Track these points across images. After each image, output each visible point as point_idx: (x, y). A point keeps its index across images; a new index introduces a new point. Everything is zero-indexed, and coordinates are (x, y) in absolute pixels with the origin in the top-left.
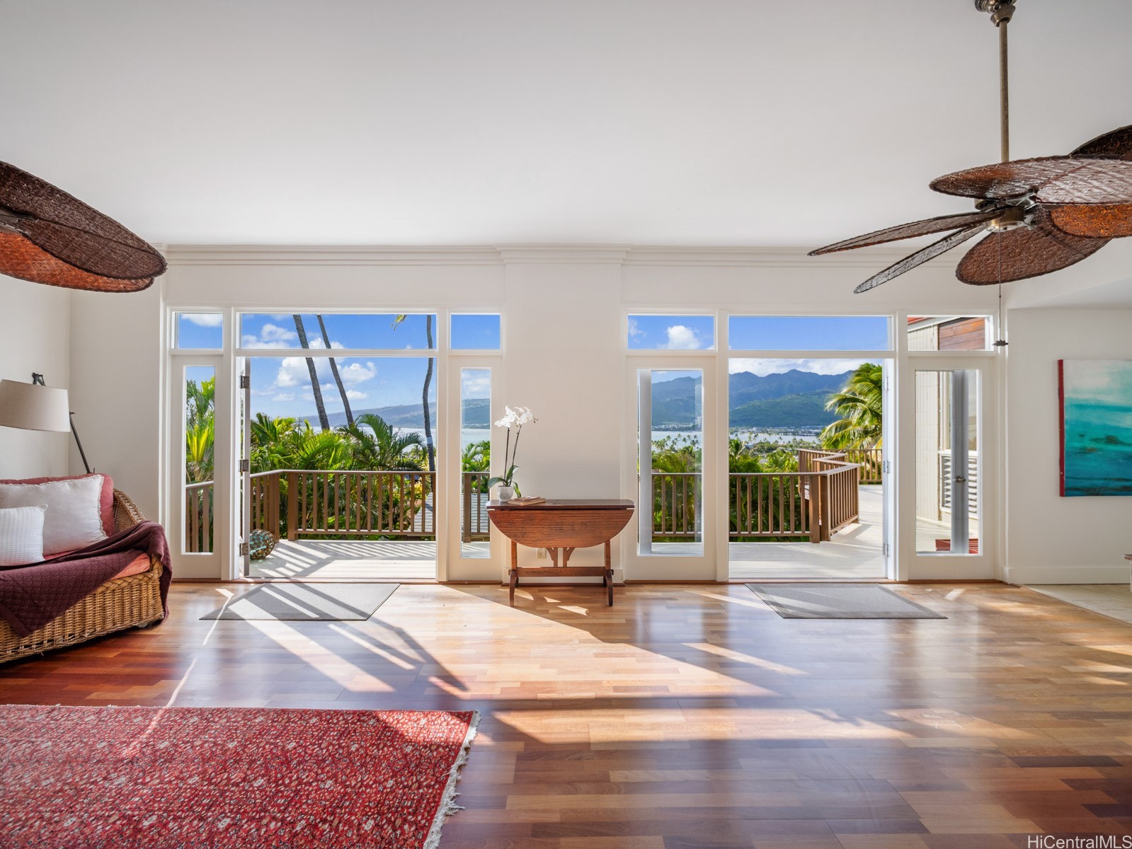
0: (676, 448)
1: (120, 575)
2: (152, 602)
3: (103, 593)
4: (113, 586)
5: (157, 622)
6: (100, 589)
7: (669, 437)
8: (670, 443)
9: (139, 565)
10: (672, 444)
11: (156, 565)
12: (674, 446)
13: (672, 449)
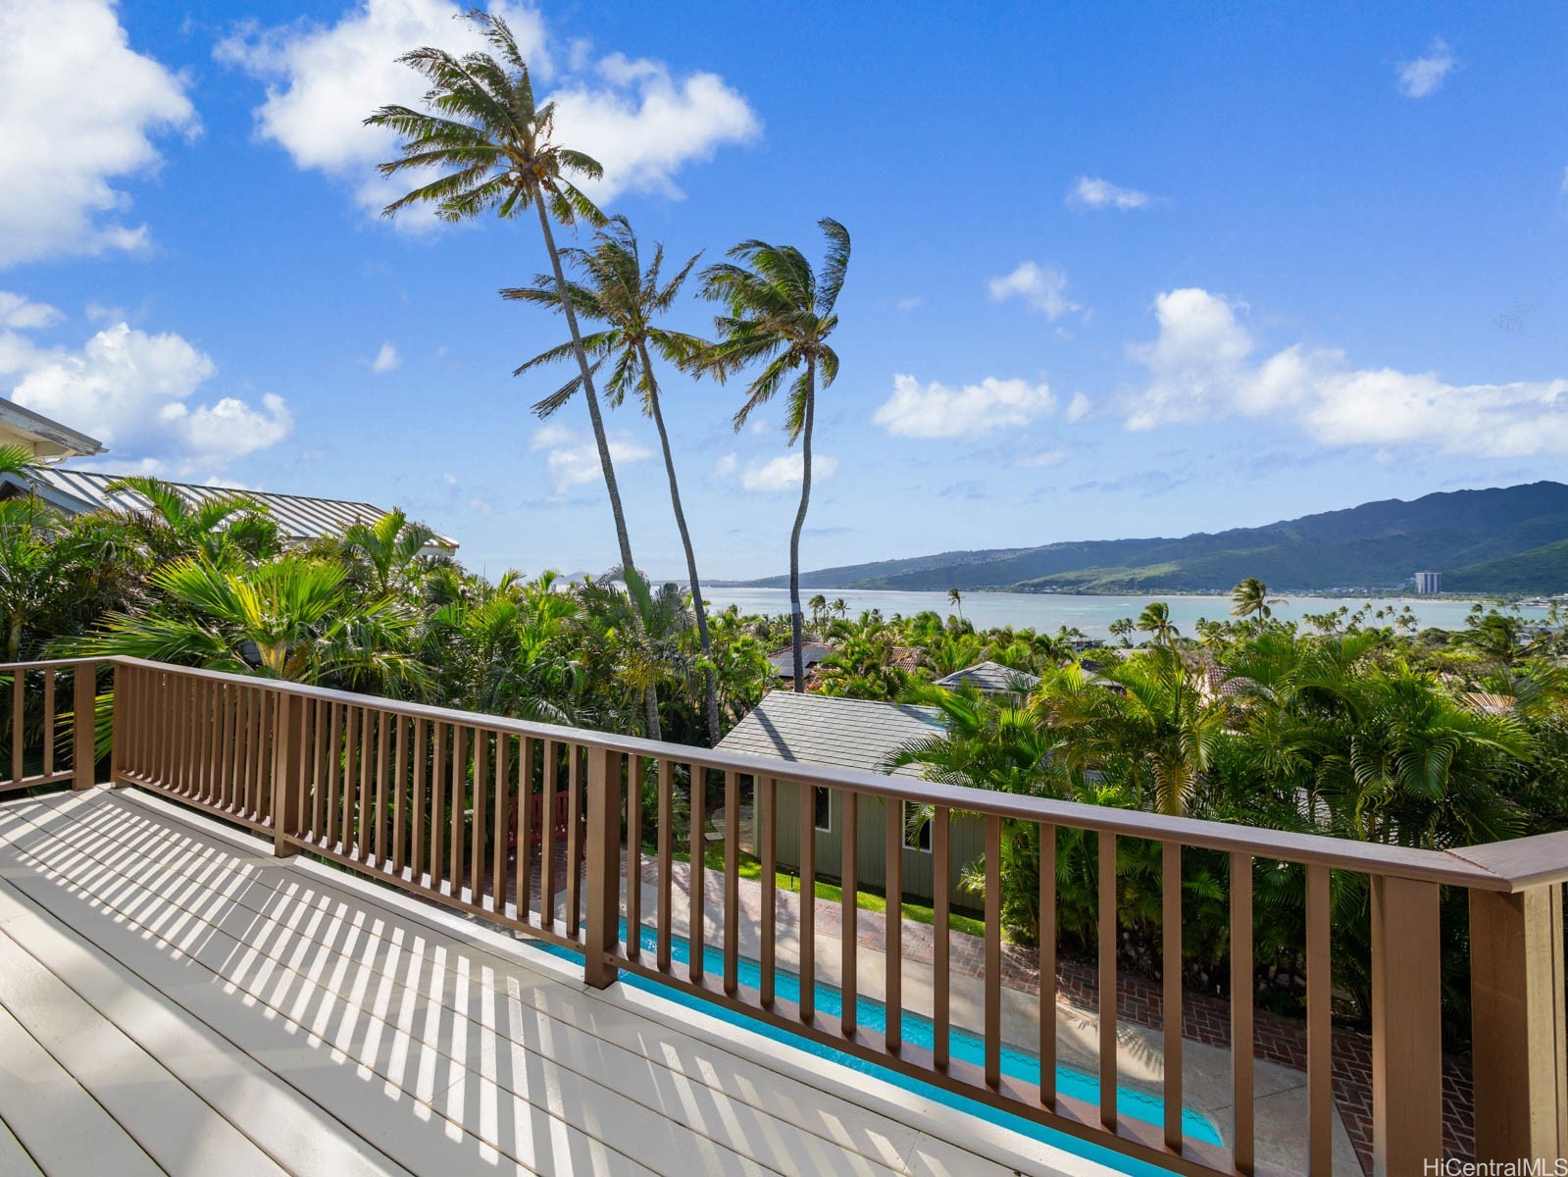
0: (1361, 627)
7: (1344, 610)
8: (1346, 621)
10: (1351, 622)
12: (1357, 625)
13: (1351, 630)
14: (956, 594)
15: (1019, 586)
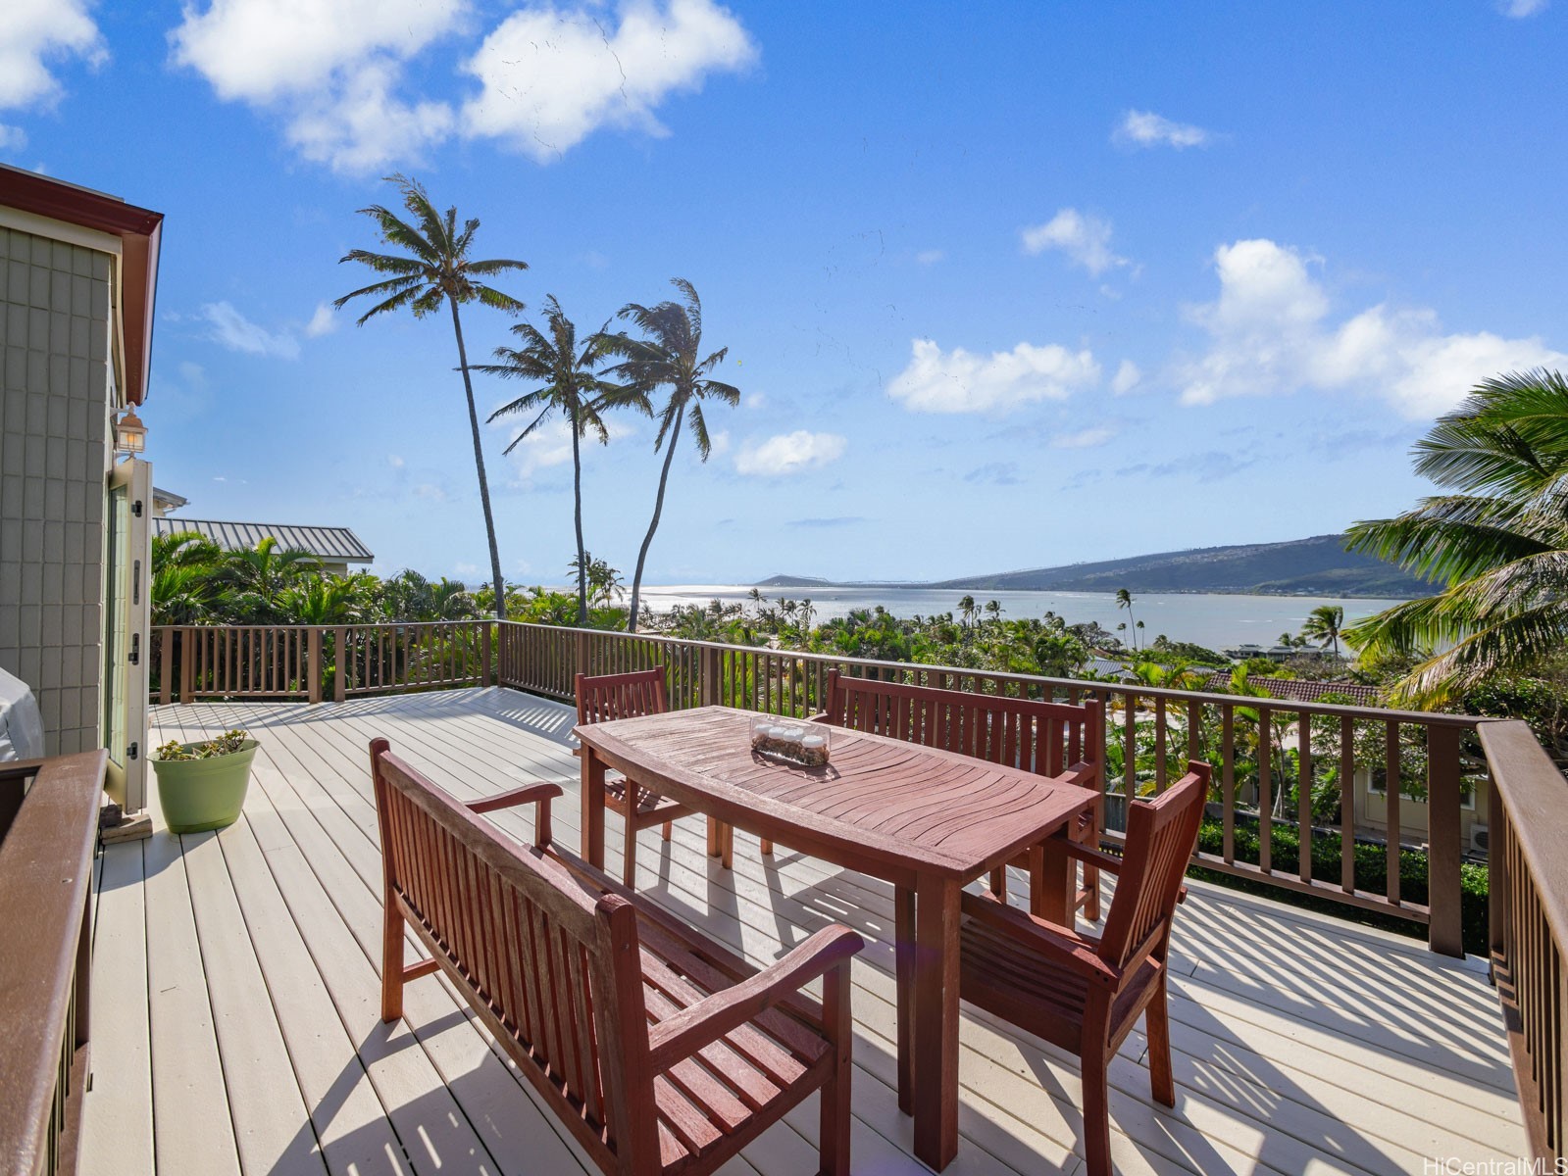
14: (1125, 596)
15: (1262, 587)
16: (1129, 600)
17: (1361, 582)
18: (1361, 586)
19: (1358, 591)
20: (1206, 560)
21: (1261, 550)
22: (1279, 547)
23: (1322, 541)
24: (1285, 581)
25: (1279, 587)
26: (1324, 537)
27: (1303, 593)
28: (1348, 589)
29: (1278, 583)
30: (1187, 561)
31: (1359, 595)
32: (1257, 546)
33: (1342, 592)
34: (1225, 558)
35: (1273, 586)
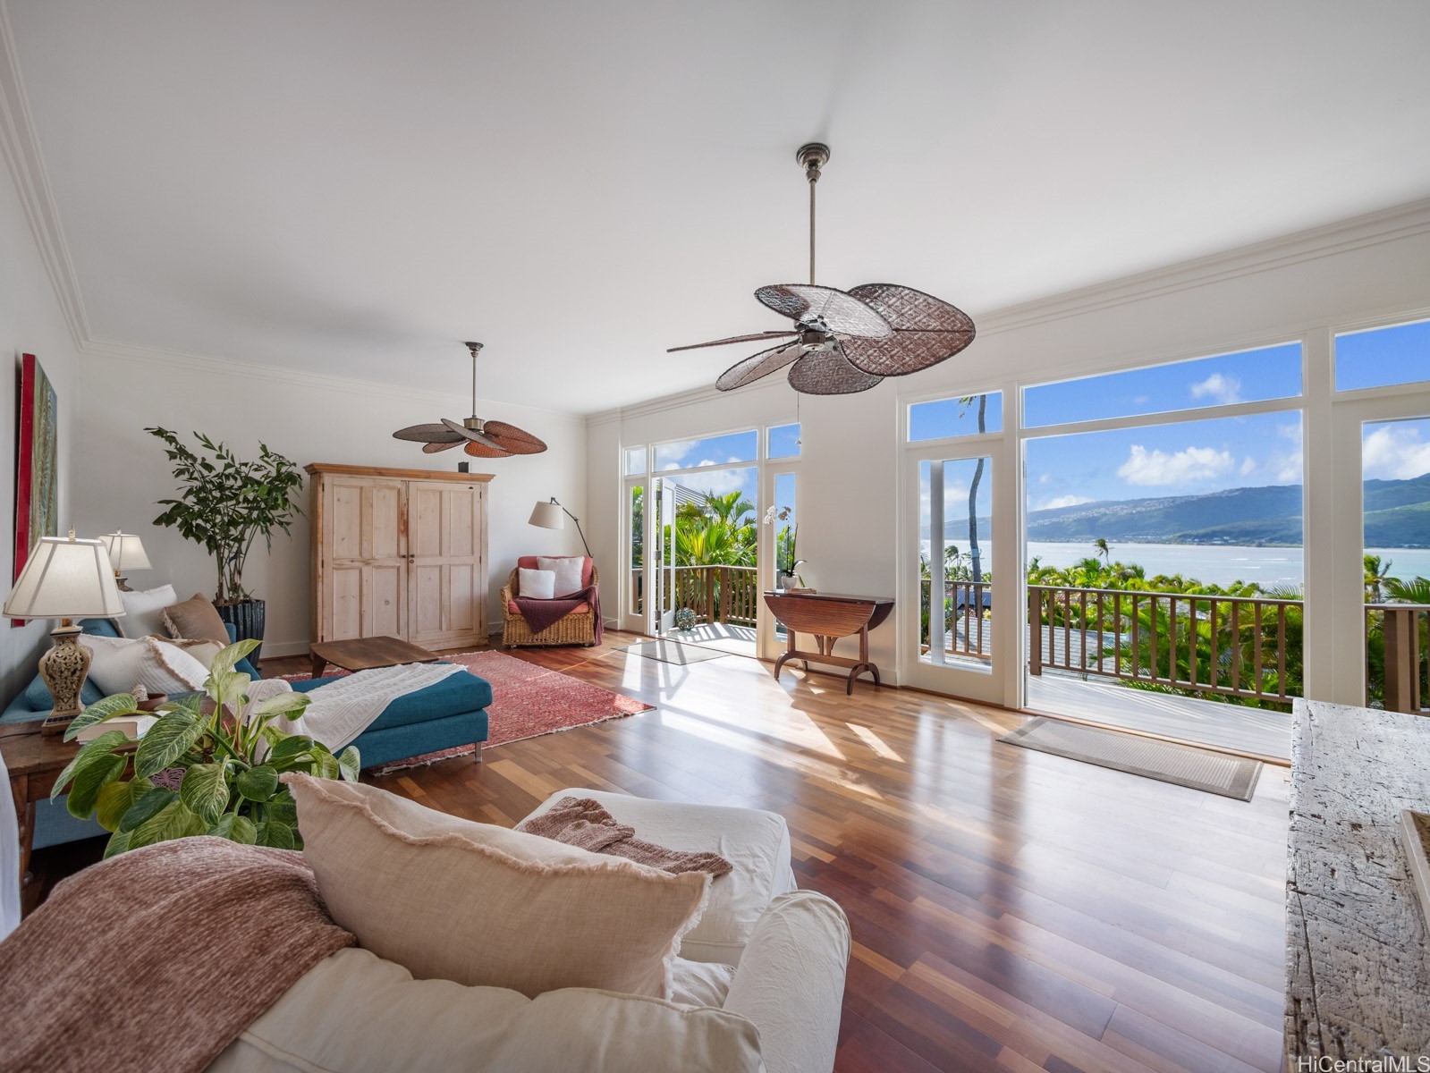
1: (574, 611)
2: (589, 631)
3: (567, 620)
4: (571, 617)
5: (592, 645)
6: (565, 618)
9: (582, 608)
11: (591, 610)
14: (1103, 545)
15: (1180, 537)
16: (1107, 550)
17: (1274, 532)
18: (1276, 536)
19: (1271, 540)
20: (1125, 511)
21: (1178, 502)
22: (1195, 499)
23: (1237, 493)
24: (1202, 531)
25: (1196, 537)
26: (1237, 490)
27: (1219, 542)
28: (1262, 538)
29: (1194, 532)
30: (1108, 512)
31: (1274, 544)
32: (1174, 499)
33: (1257, 541)
34: (1144, 509)
35: (1190, 536)
